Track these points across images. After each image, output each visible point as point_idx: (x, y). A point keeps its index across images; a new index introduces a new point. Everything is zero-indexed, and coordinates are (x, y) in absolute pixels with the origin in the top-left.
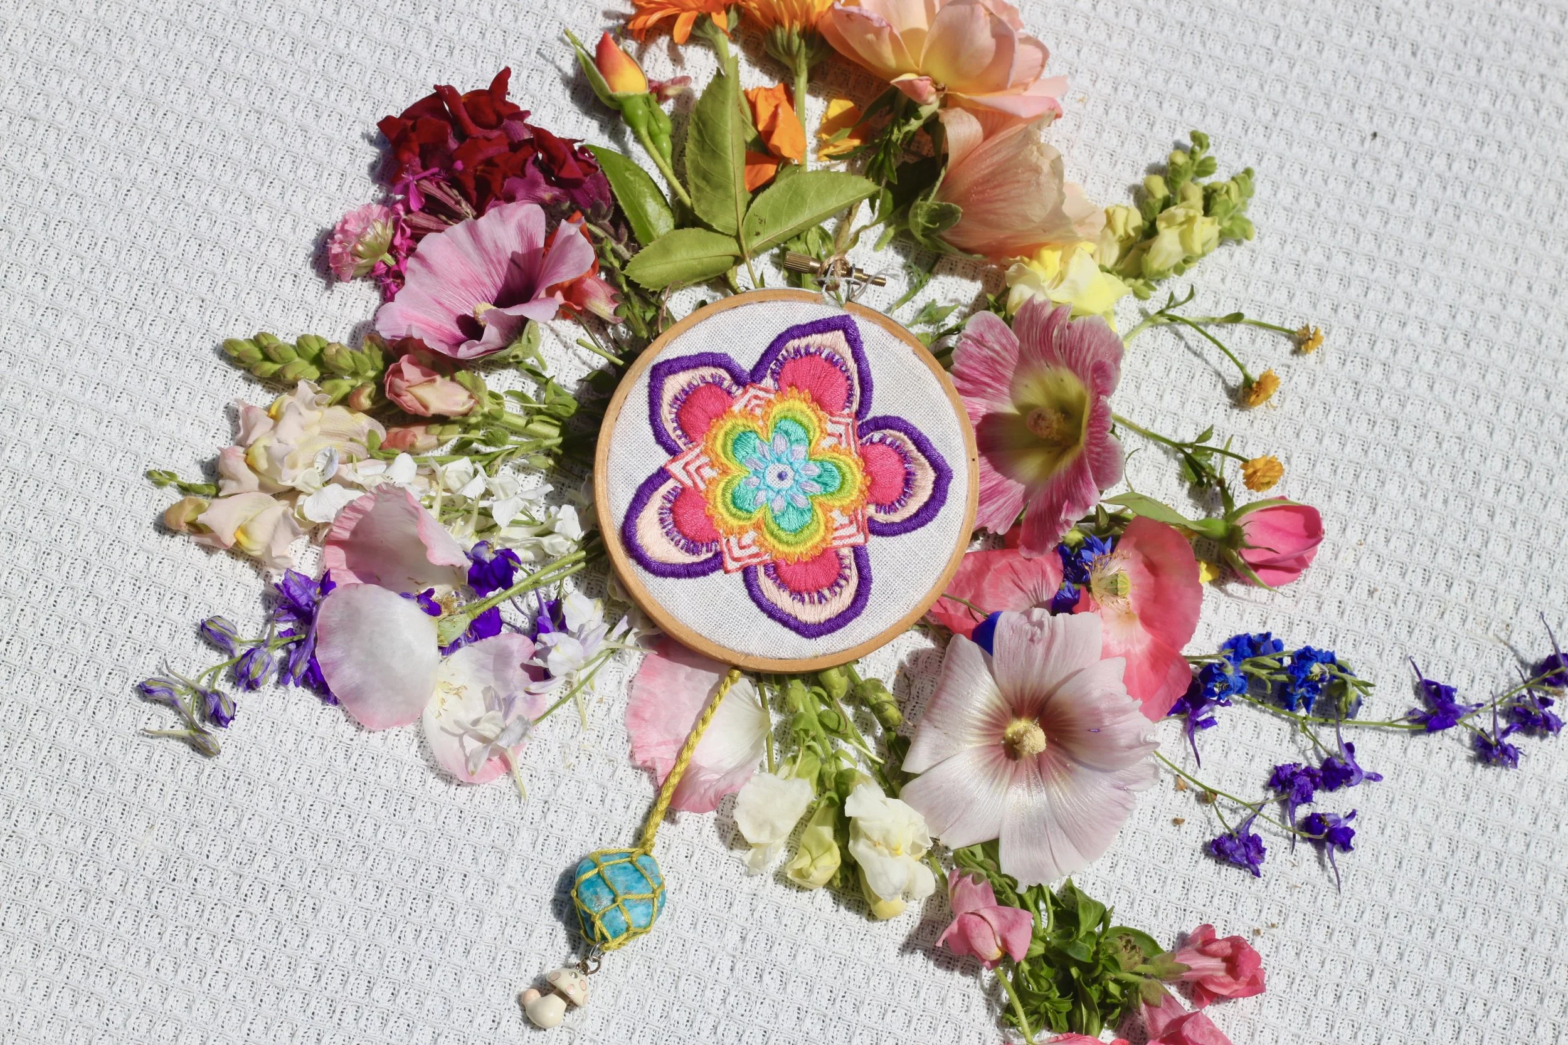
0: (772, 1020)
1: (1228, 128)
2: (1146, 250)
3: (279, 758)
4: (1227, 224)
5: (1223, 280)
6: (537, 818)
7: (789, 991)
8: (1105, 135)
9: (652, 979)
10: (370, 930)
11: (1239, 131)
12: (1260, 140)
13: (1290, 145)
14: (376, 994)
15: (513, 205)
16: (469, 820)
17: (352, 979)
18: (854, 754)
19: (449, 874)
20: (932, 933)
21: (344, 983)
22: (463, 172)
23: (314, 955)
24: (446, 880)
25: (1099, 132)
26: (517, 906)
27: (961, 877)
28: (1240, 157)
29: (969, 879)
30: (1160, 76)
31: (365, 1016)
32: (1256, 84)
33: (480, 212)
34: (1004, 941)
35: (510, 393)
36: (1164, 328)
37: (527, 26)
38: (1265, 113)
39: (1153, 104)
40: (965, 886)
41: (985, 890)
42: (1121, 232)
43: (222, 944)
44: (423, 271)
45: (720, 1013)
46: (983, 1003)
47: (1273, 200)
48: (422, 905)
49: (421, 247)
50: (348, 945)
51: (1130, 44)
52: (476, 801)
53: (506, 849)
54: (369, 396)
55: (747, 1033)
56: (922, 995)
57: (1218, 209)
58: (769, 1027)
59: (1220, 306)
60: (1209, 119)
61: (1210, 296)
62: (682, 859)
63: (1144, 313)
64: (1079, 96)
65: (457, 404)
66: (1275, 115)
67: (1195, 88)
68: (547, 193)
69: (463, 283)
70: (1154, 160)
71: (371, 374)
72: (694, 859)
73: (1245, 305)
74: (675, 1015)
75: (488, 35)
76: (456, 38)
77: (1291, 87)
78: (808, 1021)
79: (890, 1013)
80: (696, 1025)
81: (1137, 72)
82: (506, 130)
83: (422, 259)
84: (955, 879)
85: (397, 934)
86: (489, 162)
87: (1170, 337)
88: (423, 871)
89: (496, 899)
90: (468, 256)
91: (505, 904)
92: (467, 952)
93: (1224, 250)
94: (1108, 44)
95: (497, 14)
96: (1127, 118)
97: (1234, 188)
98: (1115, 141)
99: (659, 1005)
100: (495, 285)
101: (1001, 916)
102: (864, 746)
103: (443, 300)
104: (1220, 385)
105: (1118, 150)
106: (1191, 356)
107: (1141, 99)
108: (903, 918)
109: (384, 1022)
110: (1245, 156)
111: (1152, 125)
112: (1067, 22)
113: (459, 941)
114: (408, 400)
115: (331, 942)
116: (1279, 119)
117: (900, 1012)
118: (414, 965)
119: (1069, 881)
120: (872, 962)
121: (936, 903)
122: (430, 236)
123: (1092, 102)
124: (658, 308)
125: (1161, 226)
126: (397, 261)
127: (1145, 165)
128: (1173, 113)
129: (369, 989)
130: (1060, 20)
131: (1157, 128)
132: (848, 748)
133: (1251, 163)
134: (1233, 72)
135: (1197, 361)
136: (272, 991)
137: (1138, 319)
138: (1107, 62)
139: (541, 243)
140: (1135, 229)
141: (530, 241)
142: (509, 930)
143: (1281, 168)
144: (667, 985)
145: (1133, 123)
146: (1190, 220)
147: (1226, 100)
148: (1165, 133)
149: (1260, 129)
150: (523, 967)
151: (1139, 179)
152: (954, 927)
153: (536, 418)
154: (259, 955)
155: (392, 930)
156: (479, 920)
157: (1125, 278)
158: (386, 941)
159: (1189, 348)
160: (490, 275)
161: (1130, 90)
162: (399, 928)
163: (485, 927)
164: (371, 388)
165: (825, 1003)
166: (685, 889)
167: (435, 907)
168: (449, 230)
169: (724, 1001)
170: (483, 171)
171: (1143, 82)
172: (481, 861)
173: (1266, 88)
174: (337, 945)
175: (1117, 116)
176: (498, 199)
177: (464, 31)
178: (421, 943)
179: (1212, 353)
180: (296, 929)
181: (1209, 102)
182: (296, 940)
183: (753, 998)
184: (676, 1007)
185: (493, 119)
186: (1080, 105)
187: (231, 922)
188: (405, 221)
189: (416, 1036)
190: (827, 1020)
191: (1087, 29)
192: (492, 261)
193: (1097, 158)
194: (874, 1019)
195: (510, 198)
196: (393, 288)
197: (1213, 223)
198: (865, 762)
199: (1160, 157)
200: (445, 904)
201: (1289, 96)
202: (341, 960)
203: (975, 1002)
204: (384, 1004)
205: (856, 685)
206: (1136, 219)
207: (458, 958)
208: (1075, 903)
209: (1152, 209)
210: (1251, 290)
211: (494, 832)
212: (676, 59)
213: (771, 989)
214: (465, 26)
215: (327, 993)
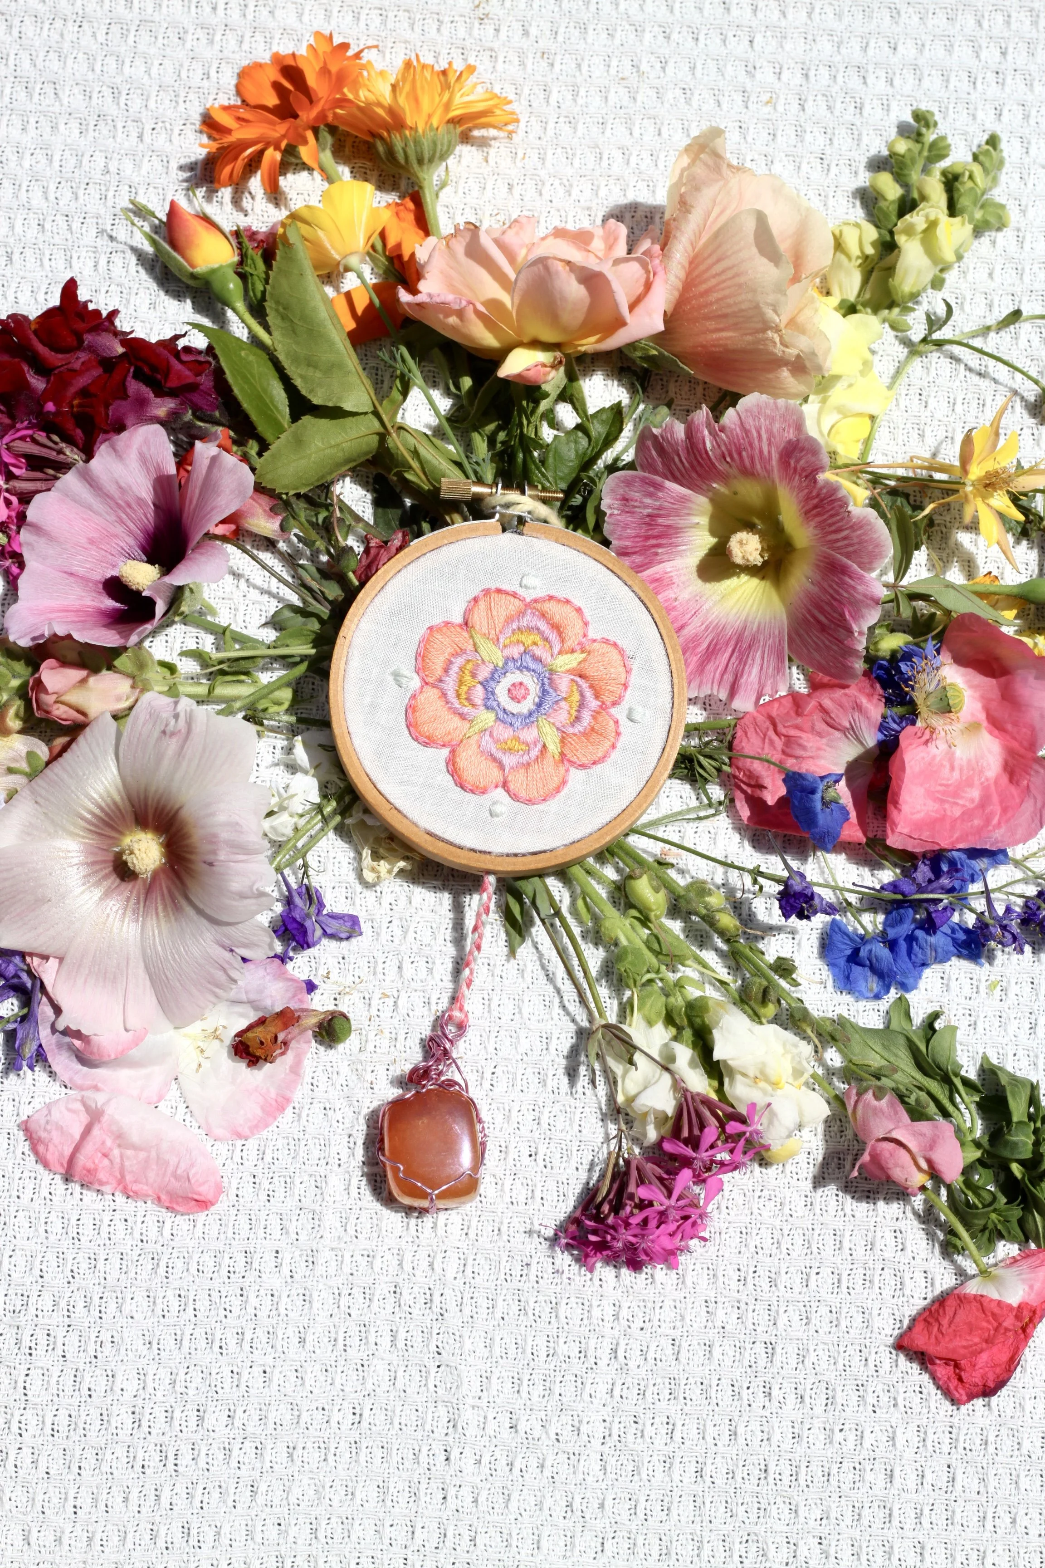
0: (679, 1324)
1: (951, 87)
2: (890, 270)
3: (26, 1174)
4: (978, 215)
5: (991, 275)
6: (344, 1158)
7: (689, 1282)
8: (808, 137)
9: (526, 1314)
10: (185, 1349)
11: (965, 86)
12: (993, 90)
13: (1030, 86)
14: (210, 1421)
15: (124, 435)
16: (266, 1184)
17: (177, 1414)
18: (695, 976)
19: (257, 1256)
20: (840, 1167)
21: (170, 1420)
22: (58, 413)
23: (128, 1395)
24: (255, 1265)
25: (800, 134)
26: (347, 1270)
27: (860, 1094)
28: (974, 117)
29: (869, 1096)
30: (856, 44)
31: (204, 1452)
32: (971, 22)
33: (89, 454)
34: (929, 1162)
35: (184, 654)
36: (936, 355)
37: (91, 201)
38: (990, 55)
39: (855, 82)
40: (867, 1105)
41: (891, 1104)
42: (855, 251)
43: (17, 1414)
44: (42, 540)
45: (616, 1332)
46: (922, 1235)
47: (1026, 160)
48: (237, 1302)
49: (32, 513)
50: (163, 1373)
51: (809, 15)
52: (268, 1158)
53: (318, 1209)
54: (17, 715)
55: (653, 1348)
56: (846, 1245)
57: (964, 201)
58: (677, 1334)
59: (996, 309)
60: (926, 82)
61: (980, 299)
62: (526, 1160)
63: (906, 342)
64: (765, 97)
65: (119, 699)
66: (1004, 54)
67: (900, 48)
68: (162, 407)
69: (91, 541)
70: (873, 152)
71: (15, 683)
72: (540, 1157)
73: (1025, 299)
74: (563, 1349)
75: (48, 226)
76: (11, 240)
77: (1014, 15)
78: (720, 1313)
79: (813, 1277)
80: (591, 1353)
81: (826, 46)
82: (92, 349)
83: (37, 529)
84: (854, 1098)
85: (217, 1344)
86: (84, 393)
87: (945, 362)
88: (227, 1261)
89: (320, 1269)
90: (90, 508)
91: (332, 1271)
92: (302, 1341)
93: (985, 240)
94: (783, 23)
95: (52, 197)
96: (829, 108)
97: (977, 169)
98: (821, 140)
99: (541, 1341)
100: (130, 532)
101: (916, 1134)
102: (705, 965)
103: (75, 569)
104: (1018, 404)
105: (828, 151)
106: (976, 379)
107: (840, 79)
108: (802, 1158)
109: (228, 1451)
110: (980, 115)
111: (860, 108)
112: (729, 9)
113: (290, 1332)
114: (60, 712)
115: (141, 1375)
116: (1010, 57)
117: (825, 1272)
118: (245, 1376)
119: (985, 1058)
120: (777, 1223)
121: (835, 1129)
122: (38, 497)
123: (782, 101)
124: (328, 507)
125: (901, 240)
126: (9, 537)
127: (864, 160)
128: (881, 86)
129: (201, 1419)
130: (721, 9)
131: (867, 110)
132: (689, 971)
133: (993, 126)
134: (941, 17)
135: (984, 383)
136: (90, 1454)
137: (902, 352)
138: (788, 46)
139: (171, 468)
140: (873, 244)
141: (158, 468)
142: (344, 1301)
143: (1026, 117)
144: (545, 1316)
145: (837, 113)
146: (932, 225)
147: (941, 52)
148: (879, 113)
149: (991, 77)
150: (372, 1340)
151: (864, 179)
152: (866, 1157)
153: (220, 678)
154: (63, 1414)
155: (210, 1342)
156: (306, 1299)
157: (875, 311)
158: (206, 1357)
159: (971, 370)
160: (122, 522)
161: (824, 72)
162: (218, 1336)
163: (316, 1305)
164: (17, 705)
165: (734, 1285)
166: (538, 1195)
167: (253, 1301)
168: (58, 484)
169: (616, 1316)
170: (79, 405)
171: (837, 59)
172: (292, 1229)
173: (985, 24)
174: (150, 1377)
175: (816, 108)
176: (106, 432)
177: (18, 229)
178: (246, 1347)
179: (1001, 372)
180: (98, 1372)
181: (921, 62)
182: (101, 1384)
183: (650, 1305)
184: (562, 1340)
185: (71, 340)
186: (768, 109)
187: (21, 1384)
188: (7, 490)
189: (268, 1458)
190: (743, 1306)
191: (755, 11)
192: (119, 506)
193: (805, 167)
194: (796, 1290)
195: (120, 427)
196: (15, 570)
197: (963, 224)
198: (710, 983)
199: (878, 147)
200: (262, 1292)
201: (1014, 26)
202: (159, 1394)
203: (910, 1236)
204: (222, 1431)
205: (679, 897)
206: (872, 233)
207: (295, 1353)
208: (998, 1083)
209: (886, 215)
210: (1027, 278)
211: (298, 1189)
212: (275, 195)
213: (668, 1287)
214: (19, 223)
215: (152, 1439)
